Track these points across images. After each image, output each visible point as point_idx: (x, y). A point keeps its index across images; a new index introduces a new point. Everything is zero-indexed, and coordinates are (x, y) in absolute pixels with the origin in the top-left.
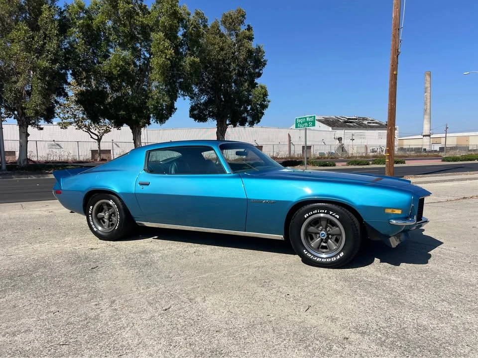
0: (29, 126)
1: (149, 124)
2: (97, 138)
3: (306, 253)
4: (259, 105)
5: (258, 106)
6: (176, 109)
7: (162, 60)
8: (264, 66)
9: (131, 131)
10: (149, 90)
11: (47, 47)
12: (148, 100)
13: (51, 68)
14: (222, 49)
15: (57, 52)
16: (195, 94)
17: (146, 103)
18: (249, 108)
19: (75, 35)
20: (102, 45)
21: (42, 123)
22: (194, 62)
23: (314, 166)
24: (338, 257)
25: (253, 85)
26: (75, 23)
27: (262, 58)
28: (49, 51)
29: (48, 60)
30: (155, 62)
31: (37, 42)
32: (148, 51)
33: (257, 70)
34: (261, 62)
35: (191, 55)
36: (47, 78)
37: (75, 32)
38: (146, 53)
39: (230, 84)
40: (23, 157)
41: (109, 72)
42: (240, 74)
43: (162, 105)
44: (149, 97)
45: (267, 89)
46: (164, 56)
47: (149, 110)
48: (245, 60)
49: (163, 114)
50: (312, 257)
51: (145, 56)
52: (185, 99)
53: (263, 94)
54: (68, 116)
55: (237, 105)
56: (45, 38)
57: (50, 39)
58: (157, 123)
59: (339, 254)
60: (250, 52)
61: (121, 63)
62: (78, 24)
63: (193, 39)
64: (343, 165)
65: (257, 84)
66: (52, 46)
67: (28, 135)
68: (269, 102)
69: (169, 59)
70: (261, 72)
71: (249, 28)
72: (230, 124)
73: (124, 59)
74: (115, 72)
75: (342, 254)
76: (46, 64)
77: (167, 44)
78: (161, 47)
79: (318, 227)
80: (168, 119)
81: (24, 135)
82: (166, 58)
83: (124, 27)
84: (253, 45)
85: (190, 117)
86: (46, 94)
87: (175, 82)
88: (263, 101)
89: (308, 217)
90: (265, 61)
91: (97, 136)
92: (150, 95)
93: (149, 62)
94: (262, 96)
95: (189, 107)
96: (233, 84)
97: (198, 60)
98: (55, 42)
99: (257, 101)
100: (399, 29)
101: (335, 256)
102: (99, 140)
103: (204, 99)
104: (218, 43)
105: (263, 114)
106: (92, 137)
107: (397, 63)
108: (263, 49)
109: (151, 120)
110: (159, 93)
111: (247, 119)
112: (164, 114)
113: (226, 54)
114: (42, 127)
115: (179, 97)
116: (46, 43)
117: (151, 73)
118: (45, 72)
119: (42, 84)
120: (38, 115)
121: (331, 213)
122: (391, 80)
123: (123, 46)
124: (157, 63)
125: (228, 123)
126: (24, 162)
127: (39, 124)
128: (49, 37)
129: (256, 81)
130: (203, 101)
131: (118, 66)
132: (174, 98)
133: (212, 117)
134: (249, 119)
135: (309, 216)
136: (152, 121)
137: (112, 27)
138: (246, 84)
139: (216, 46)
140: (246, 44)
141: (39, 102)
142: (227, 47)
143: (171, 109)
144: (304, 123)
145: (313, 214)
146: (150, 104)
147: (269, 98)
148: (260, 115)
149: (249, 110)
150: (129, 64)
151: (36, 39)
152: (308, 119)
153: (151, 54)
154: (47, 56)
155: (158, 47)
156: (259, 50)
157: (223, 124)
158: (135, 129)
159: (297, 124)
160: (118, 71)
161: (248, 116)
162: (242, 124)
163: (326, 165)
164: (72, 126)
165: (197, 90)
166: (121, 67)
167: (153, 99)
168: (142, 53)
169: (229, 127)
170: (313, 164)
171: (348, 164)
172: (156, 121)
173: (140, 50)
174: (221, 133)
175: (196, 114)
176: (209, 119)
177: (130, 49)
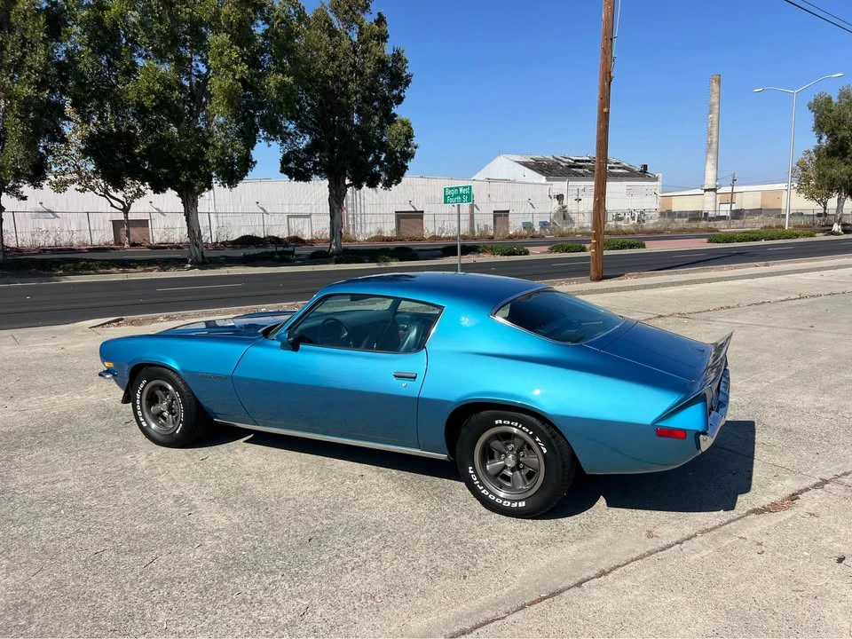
0: (4, 194)
1: (210, 188)
2: (121, 207)
4: (400, 153)
5: (398, 155)
6: (256, 162)
7: (227, 83)
8: (407, 85)
9: (180, 200)
10: (208, 131)
11: (29, 61)
12: (207, 149)
13: (37, 97)
14: (333, 58)
15: (46, 68)
16: (289, 134)
17: (202, 154)
18: (383, 156)
19: (75, 39)
20: (123, 54)
21: (26, 189)
22: (283, 84)
23: (494, 254)
25: (391, 119)
26: (75, 16)
27: (404, 71)
28: (31, 68)
29: (31, 84)
30: (216, 85)
31: (13, 53)
32: (205, 62)
33: (395, 92)
34: (402, 79)
35: (278, 72)
36: (31, 115)
37: (75, 33)
38: (200, 65)
39: (348, 116)
41: (138, 103)
42: (367, 100)
43: (231, 157)
44: (209, 144)
45: (412, 126)
46: (230, 76)
47: (209, 167)
48: (374, 76)
49: (233, 172)
51: (199, 71)
52: (269, 145)
53: (405, 134)
54: (67, 169)
55: (361, 153)
56: (23, 45)
57: (32, 46)
58: (225, 187)
60: (381, 62)
61: (157, 86)
62: (79, 17)
63: (282, 42)
64: (541, 252)
65: (395, 115)
66: (38, 58)
68: (416, 148)
69: (239, 80)
70: (402, 95)
71: (381, 20)
72: (351, 185)
73: (161, 79)
74: (147, 103)
76: (28, 91)
77: (235, 55)
78: (226, 60)
80: (242, 179)
82: (234, 78)
83: (161, 23)
84: (388, 50)
85: (281, 172)
86: (31, 144)
87: (252, 116)
88: (406, 146)
90: (408, 76)
91: (122, 203)
92: (210, 141)
93: (205, 82)
94: (402, 138)
95: (281, 156)
96: (355, 115)
97: (289, 80)
98: (42, 52)
99: (396, 146)
100: (611, 39)
102: (126, 210)
103: (304, 141)
104: (326, 48)
105: (406, 168)
106: (112, 205)
107: (609, 95)
108: (405, 55)
109: (214, 181)
110: (225, 137)
111: (381, 175)
112: (235, 172)
113: (340, 66)
114: (24, 195)
115: (260, 141)
116: (26, 53)
117: (211, 104)
118: (27, 105)
119: (23, 126)
120: (18, 176)
122: (600, 122)
123: (160, 55)
124: (220, 87)
125: (347, 182)
127: (21, 190)
128: (30, 43)
129: (395, 110)
130: (302, 145)
131: (151, 91)
132: (250, 142)
133: (318, 173)
134: (384, 176)
136: (216, 184)
137: (140, 22)
138: (376, 118)
139: (322, 53)
140: (374, 50)
141: (20, 155)
142: (341, 55)
143: (246, 164)
144: (455, 196)
146: (211, 156)
147: (415, 141)
148: (401, 171)
149: (383, 162)
150: (172, 89)
151: (9, 48)
152: (461, 190)
153: (209, 68)
154: (28, 77)
155: (221, 61)
156: (398, 57)
157: (339, 184)
158: (187, 197)
159: (446, 197)
160: (152, 102)
161: (382, 171)
162: (372, 185)
163: (514, 254)
164: (75, 186)
165: (292, 126)
166: (158, 95)
167: (215, 148)
168: (193, 64)
169: (349, 189)
170: (493, 251)
171: (551, 250)
172: (223, 183)
173: (190, 60)
174: (336, 199)
175: (292, 168)
176: (314, 176)
177: (171, 60)
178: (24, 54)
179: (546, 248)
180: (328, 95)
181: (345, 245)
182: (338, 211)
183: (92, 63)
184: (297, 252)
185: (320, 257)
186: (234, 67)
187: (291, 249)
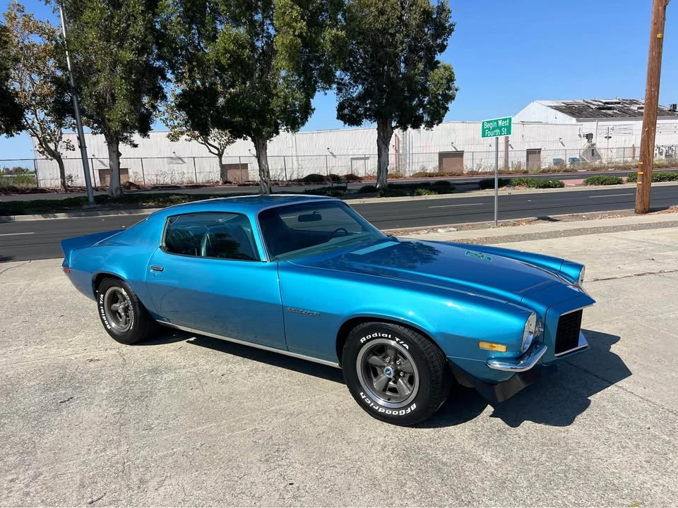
0: (121, 143)
1: (278, 133)
2: (217, 152)
3: (363, 397)
4: (442, 96)
5: (440, 97)
6: (314, 109)
7: (288, 39)
8: (450, 33)
10: (274, 83)
11: (132, 31)
12: (272, 98)
13: (137, 61)
14: (382, 12)
15: (145, 36)
16: (344, 84)
17: (269, 103)
18: (426, 100)
19: (168, 10)
20: (206, 21)
21: (136, 137)
22: (337, 37)
23: (530, 187)
24: (409, 411)
25: (433, 65)
27: (447, 21)
28: (133, 36)
29: (133, 50)
30: (280, 42)
31: (118, 25)
32: (273, 25)
33: (439, 41)
34: (445, 28)
35: (332, 27)
36: (133, 77)
37: (168, 6)
38: (271, 27)
40: (116, 185)
41: (216, 61)
42: (413, 50)
44: (274, 95)
45: (453, 70)
46: (291, 33)
47: (274, 114)
48: (420, 27)
49: (295, 119)
50: (372, 404)
51: (268, 33)
52: (326, 94)
53: (447, 78)
54: (178, 124)
55: (406, 98)
56: (128, 19)
57: (134, 19)
58: (288, 132)
59: (409, 405)
60: (426, 14)
64: (577, 185)
65: (438, 62)
66: (138, 28)
67: (119, 154)
68: (457, 90)
69: (298, 36)
70: (445, 44)
72: (397, 127)
73: (236, 41)
74: (224, 61)
75: (414, 407)
76: (129, 56)
77: (295, 14)
78: (287, 19)
79: (384, 357)
80: (303, 124)
81: (114, 155)
82: (294, 35)
85: (338, 118)
86: (135, 100)
88: (447, 90)
89: (365, 343)
90: (451, 25)
92: (274, 92)
93: (272, 41)
94: (444, 81)
95: (337, 104)
96: (402, 65)
97: (343, 33)
98: (141, 23)
99: (438, 90)
101: (405, 408)
102: (220, 155)
103: (357, 90)
104: (376, 4)
105: (446, 109)
106: (210, 152)
107: (664, 19)
108: (448, 6)
109: (280, 127)
110: (287, 87)
111: (424, 117)
113: (388, 20)
114: (136, 143)
115: (318, 91)
116: (130, 25)
117: (275, 59)
118: (129, 67)
119: (127, 86)
120: (125, 126)
121: (397, 339)
123: (236, 21)
124: (283, 44)
125: (394, 124)
126: (116, 191)
127: (133, 139)
128: (133, 15)
129: (438, 57)
130: (356, 94)
131: (227, 51)
132: (310, 93)
133: (369, 117)
134: (426, 118)
135: (368, 341)
136: (281, 129)
138: (421, 65)
139: (373, 9)
140: (420, 2)
141: (126, 110)
143: (307, 110)
144: (494, 129)
145: (373, 338)
146: (276, 104)
147: (456, 84)
148: (441, 112)
149: (426, 105)
150: (244, 48)
152: (500, 122)
154: (131, 44)
155: (283, 19)
156: (442, 9)
157: (387, 127)
158: (258, 141)
159: (484, 130)
160: (228, 60)
161: (424, 112)
162: (416, 126)
163: (549, 186)
164: (185, 137)
165: (347, 78)
166: (232, 53)
167: (279, 97)
168: (265, 27)
169: (396, 131)
170: (528, 183)
171: (586, 183)
172: (287, 129)
173: (262, 24)
174: (383, 141)
175: (346, 115)
176: (364, 120)
177: (245, 23)
178: (128, 26)
179: (581, 181)
180: (378, 46)
181: (390, 180)
182: (385, 152)
183: (180, 30)
184: (348, 188)
185: (368, 191)
186: (294, 24)
187: (344, 185)
